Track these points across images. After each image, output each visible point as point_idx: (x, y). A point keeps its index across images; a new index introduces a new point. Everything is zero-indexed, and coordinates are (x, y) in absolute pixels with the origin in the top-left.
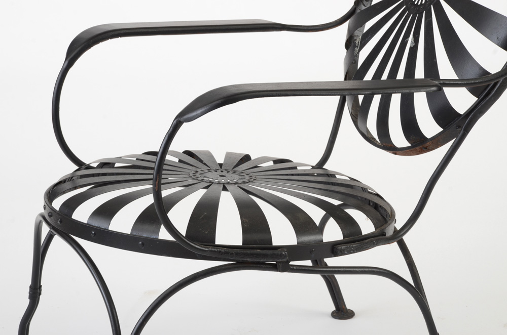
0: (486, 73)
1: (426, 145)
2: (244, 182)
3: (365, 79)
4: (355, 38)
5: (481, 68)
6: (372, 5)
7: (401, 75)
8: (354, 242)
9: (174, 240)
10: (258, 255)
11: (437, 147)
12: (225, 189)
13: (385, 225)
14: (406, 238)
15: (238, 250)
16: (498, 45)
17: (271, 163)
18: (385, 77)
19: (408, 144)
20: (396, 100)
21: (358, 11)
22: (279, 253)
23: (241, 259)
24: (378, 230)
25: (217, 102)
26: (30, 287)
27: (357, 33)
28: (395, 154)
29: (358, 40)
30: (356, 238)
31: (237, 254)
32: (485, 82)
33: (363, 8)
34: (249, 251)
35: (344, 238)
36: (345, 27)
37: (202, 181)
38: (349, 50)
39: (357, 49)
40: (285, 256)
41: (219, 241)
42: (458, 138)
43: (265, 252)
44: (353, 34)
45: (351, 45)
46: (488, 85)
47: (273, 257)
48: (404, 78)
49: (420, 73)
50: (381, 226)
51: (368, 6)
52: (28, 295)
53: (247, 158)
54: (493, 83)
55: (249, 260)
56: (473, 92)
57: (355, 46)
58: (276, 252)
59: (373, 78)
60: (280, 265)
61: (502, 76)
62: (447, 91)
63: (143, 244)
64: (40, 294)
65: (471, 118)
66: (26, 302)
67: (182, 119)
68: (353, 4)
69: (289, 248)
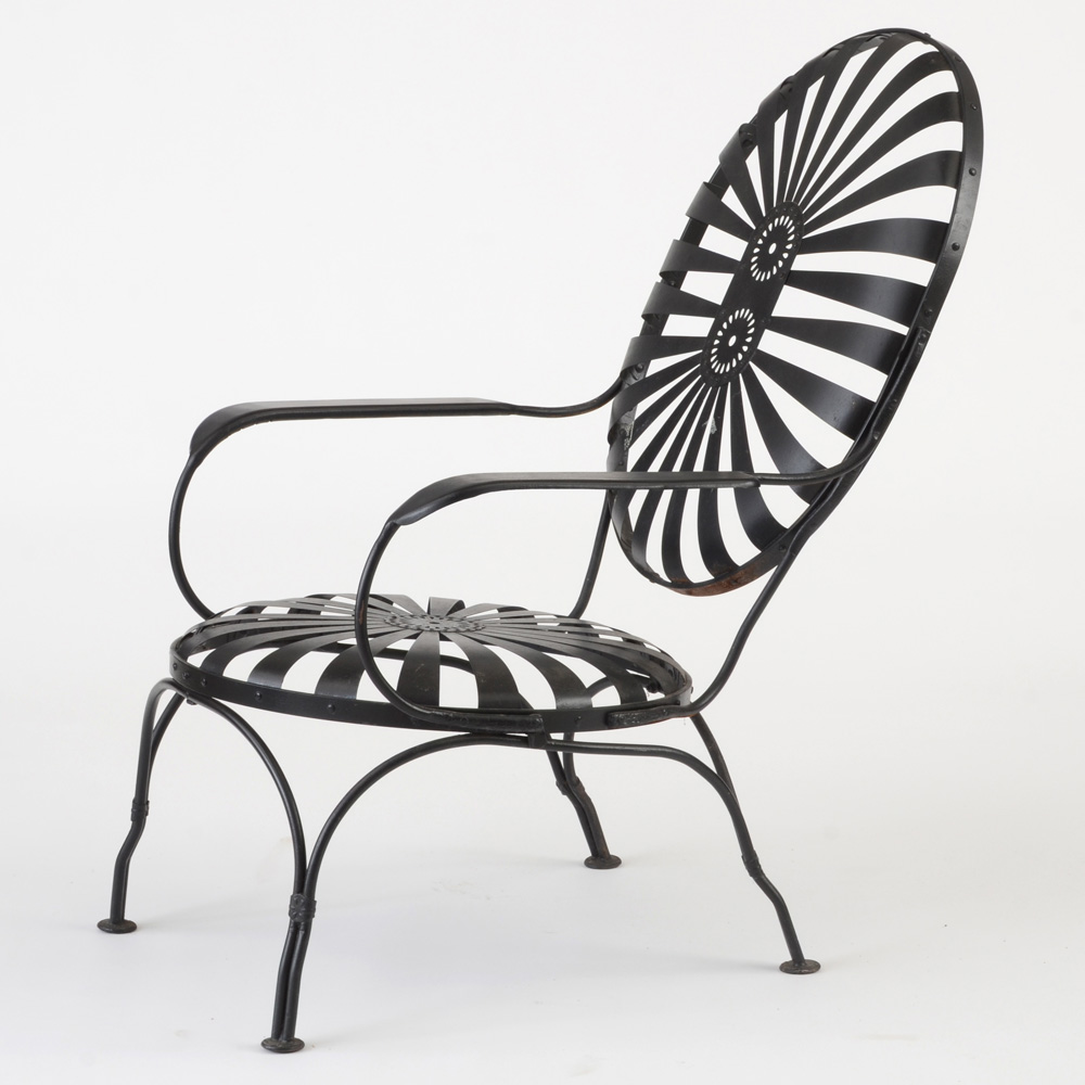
0: (820, 467)
1: (737, 576)
2: (468, 630)
3: (650, 470)
4: (622, 427)
5: (813, 460)
6: (647, 375)
7: (699, 466)
8: (636, 709)
9: (388, 701)
10: (501, 723)
11: (752, 580)
12: (443, 638)
13: (678, 692)
14: (705, 713)
15: (473, 715)
16: (835, 428)
17: (496, 611)
18: (677, 468)
19: (709, 577)
20: (693, 497)
21: (626, 386)
22: (531, 719)
23: (477, 728)
24: (670, 696)
25: (450, 496)
26: (134, 801)
27: (624, 419)
28: (690, 593)
29: (629, 429)
30: (638, 704)
31: (471, 720)
32: (820, 478)
33: (634, 382)
34: (488, 717)
35: (622, 702)
36: (606, 411)
37: (406, 628)
38: (615, 444)
39: (628, 441)
40: (540, 724)
41: (444, 702)
42: (781, 565)
43: (511, 718)
44: (619, 420)
45: (618, 437)
46: (826, 483)
47: (522, 726)
48: (704, 469)
49: (725, 464)
50: (672, 692)
51: (641, 378)
52: (130, 813)
53: (460, 605)
54: (831, 480)
55: (487, 728)
56: (803, 494)
57: (624, 436)
58: (527, 718)
59: (661, 470)
60: (533, 737)
61: (843, 471)
62: (764, 489)
63: (334, 708)
64: (147, 814)
65: (801, 533)
66: (127, 825)
67: (397, 522)
68: (618, 375)
69: (545, 713)
